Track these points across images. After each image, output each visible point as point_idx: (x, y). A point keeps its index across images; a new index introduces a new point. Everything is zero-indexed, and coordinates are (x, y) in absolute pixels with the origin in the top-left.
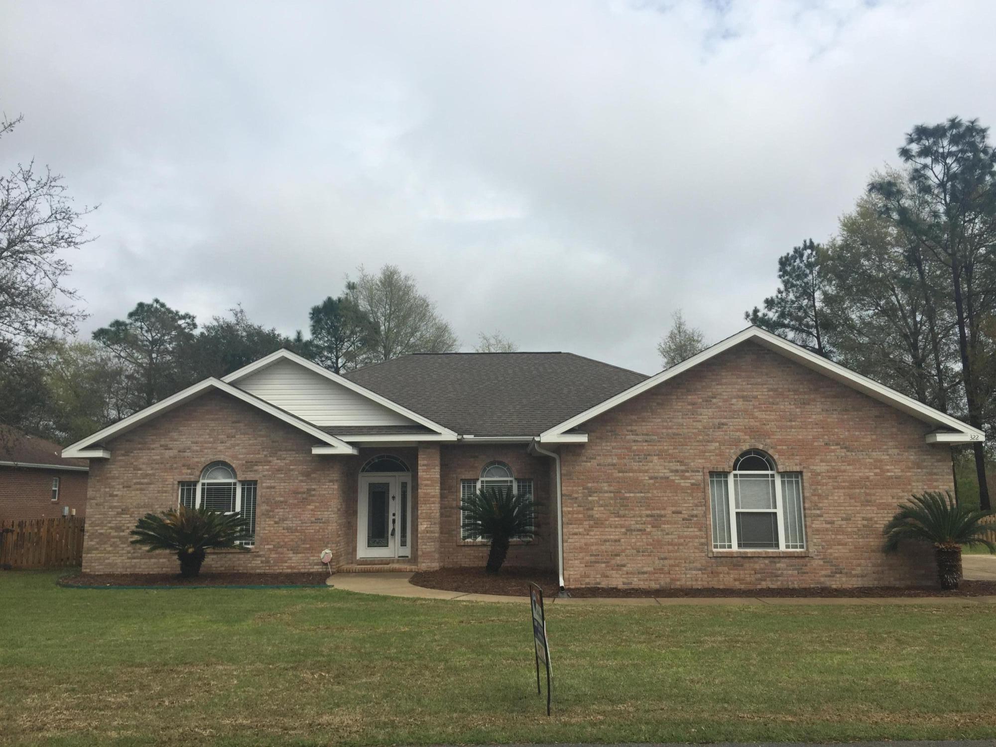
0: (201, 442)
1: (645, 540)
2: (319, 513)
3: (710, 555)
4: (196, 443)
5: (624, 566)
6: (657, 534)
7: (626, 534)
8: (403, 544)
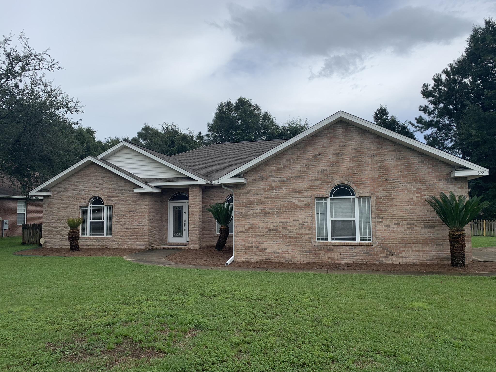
0: (89, 188)
1: (278, 236)
2: (140, 221)
3: (314, 244)
4: (86, 188)
5: (266, 249)
6: (285, 232)
7: (268, 232)
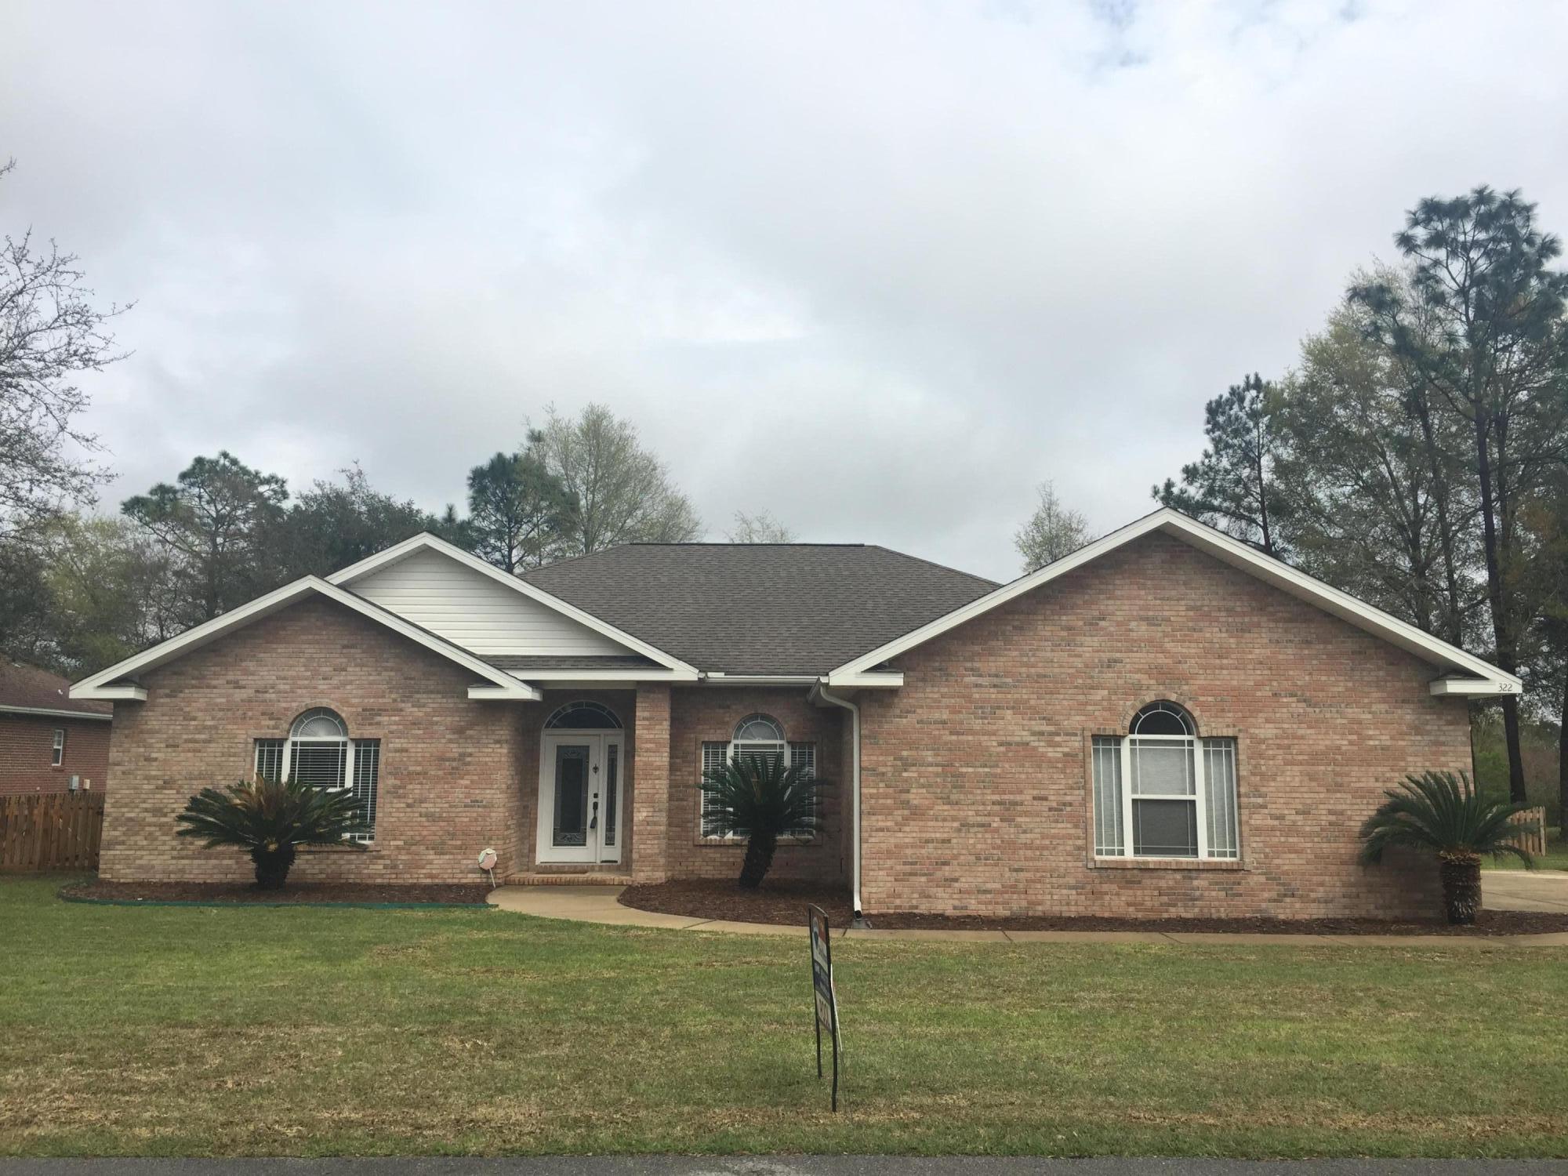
0: (293, 678)
1: (989, 841)
2: (477, 791)
3: (1091, 865)
4: (285, 678)
5: (956, 880)
6: (1009, 831)
7: (959, 831)
8: (610, 841)
